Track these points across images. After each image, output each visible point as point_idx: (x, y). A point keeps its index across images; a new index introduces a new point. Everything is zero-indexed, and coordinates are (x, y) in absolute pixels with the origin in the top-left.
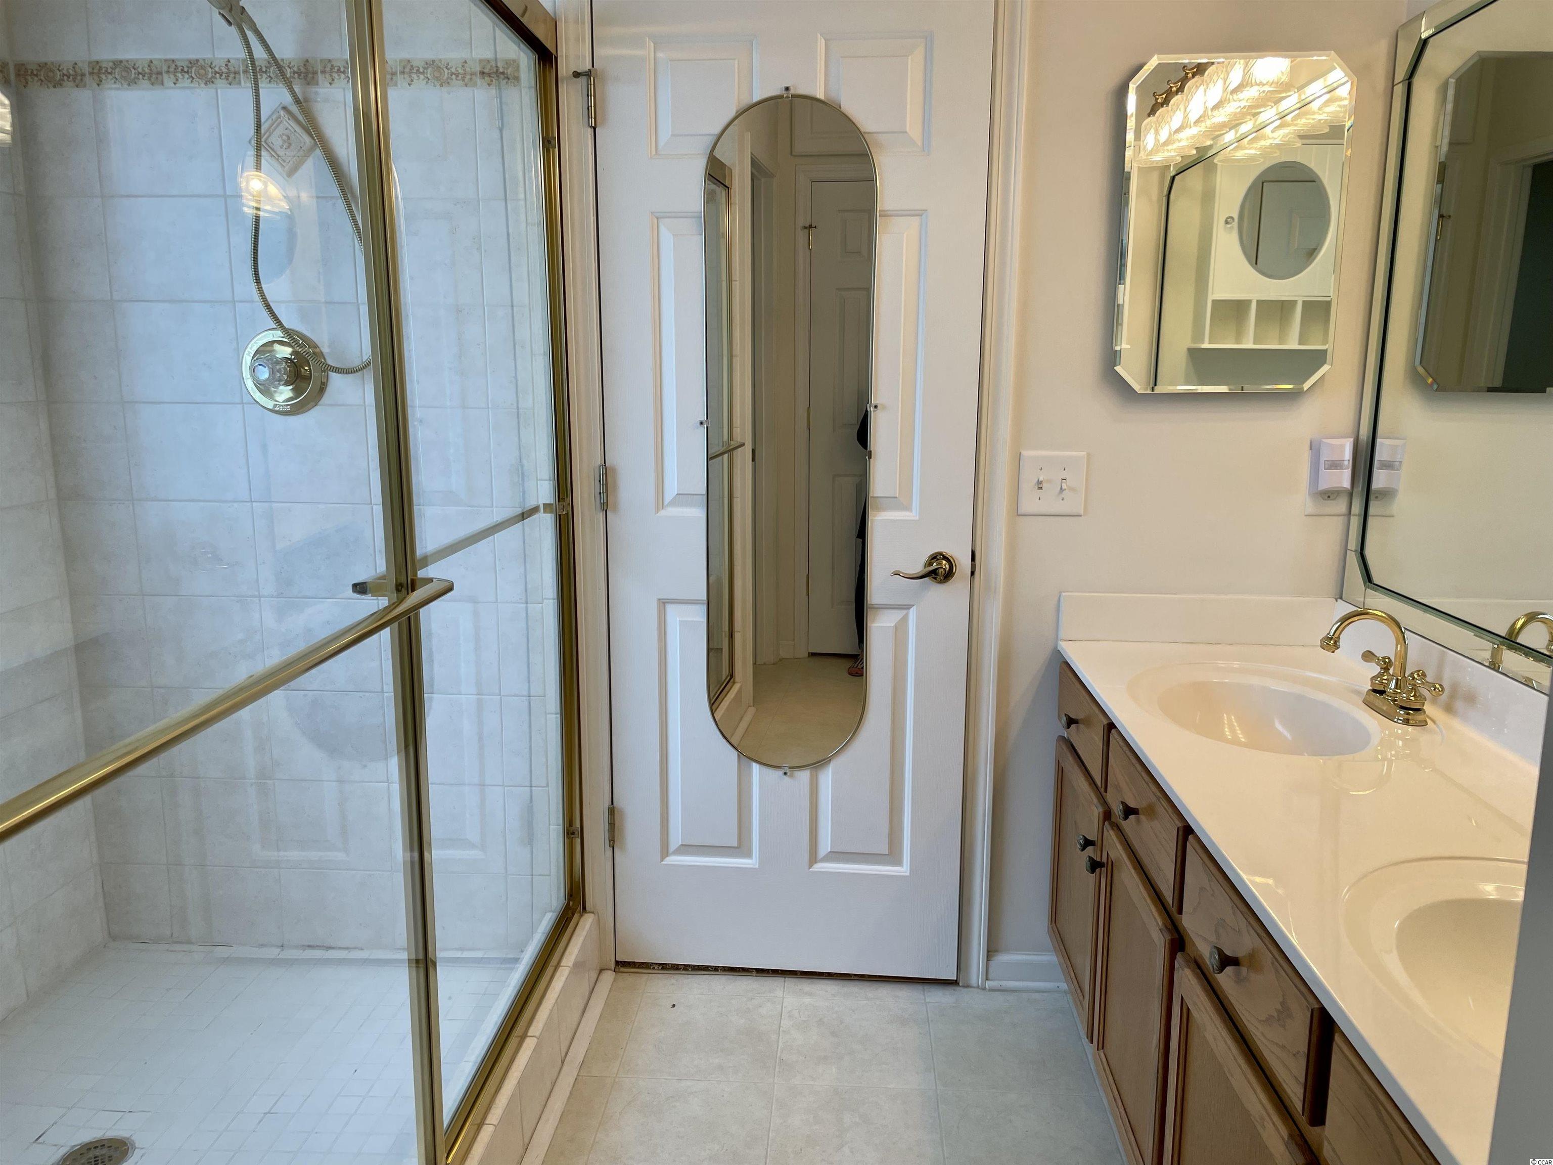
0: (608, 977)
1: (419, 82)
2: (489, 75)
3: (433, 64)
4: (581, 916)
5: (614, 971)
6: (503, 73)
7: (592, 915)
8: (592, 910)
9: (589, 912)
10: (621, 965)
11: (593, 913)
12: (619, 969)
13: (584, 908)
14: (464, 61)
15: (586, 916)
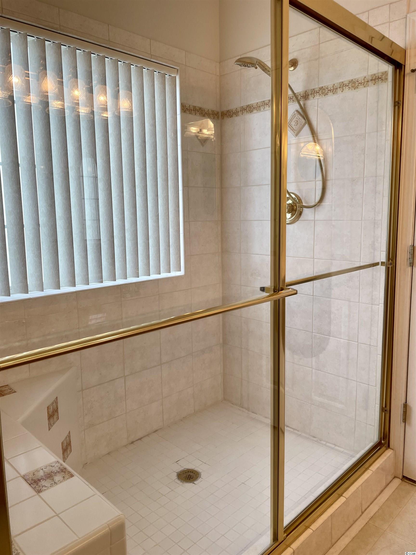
0: (397, 482)
1: (346, 89)
2: (375, 80)
3: (352, 81)
4: (387, 449)
5: (402, 480)
6: (380, 78)
7: (392, 450)
8: (392, 448)
9: (391, 449)
10: (405, 478)
11: (393, 449)
12: (404, 479)
13: (389, 446)
14: (364, 77)
15: (389, 450)
